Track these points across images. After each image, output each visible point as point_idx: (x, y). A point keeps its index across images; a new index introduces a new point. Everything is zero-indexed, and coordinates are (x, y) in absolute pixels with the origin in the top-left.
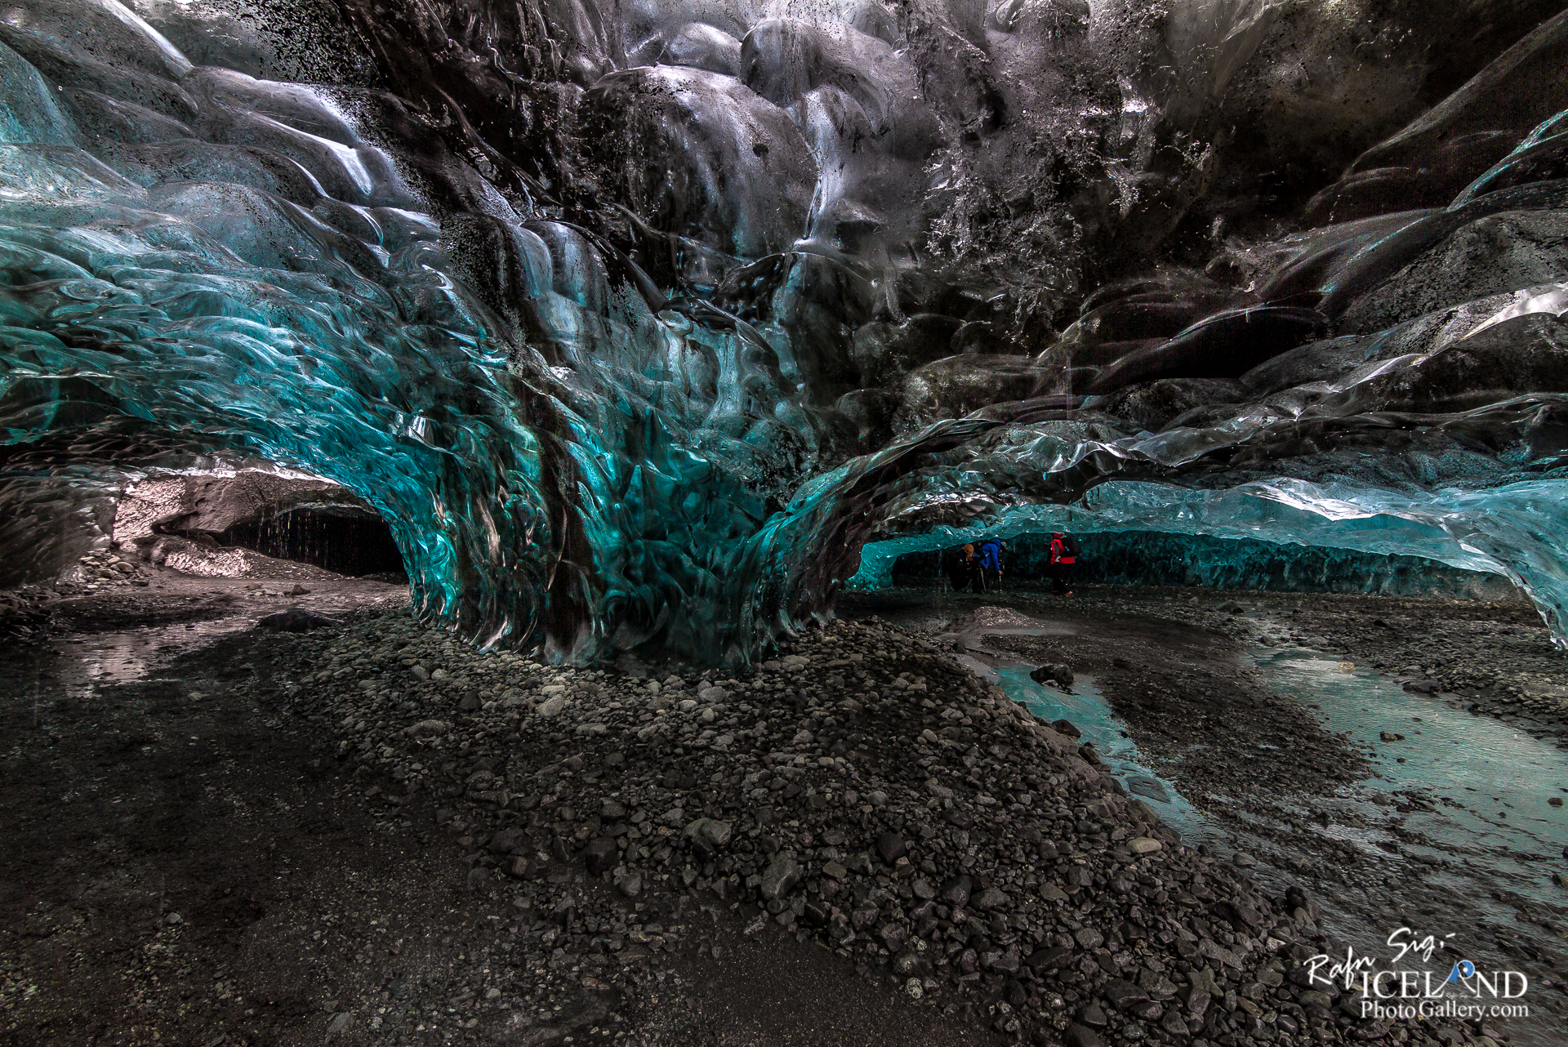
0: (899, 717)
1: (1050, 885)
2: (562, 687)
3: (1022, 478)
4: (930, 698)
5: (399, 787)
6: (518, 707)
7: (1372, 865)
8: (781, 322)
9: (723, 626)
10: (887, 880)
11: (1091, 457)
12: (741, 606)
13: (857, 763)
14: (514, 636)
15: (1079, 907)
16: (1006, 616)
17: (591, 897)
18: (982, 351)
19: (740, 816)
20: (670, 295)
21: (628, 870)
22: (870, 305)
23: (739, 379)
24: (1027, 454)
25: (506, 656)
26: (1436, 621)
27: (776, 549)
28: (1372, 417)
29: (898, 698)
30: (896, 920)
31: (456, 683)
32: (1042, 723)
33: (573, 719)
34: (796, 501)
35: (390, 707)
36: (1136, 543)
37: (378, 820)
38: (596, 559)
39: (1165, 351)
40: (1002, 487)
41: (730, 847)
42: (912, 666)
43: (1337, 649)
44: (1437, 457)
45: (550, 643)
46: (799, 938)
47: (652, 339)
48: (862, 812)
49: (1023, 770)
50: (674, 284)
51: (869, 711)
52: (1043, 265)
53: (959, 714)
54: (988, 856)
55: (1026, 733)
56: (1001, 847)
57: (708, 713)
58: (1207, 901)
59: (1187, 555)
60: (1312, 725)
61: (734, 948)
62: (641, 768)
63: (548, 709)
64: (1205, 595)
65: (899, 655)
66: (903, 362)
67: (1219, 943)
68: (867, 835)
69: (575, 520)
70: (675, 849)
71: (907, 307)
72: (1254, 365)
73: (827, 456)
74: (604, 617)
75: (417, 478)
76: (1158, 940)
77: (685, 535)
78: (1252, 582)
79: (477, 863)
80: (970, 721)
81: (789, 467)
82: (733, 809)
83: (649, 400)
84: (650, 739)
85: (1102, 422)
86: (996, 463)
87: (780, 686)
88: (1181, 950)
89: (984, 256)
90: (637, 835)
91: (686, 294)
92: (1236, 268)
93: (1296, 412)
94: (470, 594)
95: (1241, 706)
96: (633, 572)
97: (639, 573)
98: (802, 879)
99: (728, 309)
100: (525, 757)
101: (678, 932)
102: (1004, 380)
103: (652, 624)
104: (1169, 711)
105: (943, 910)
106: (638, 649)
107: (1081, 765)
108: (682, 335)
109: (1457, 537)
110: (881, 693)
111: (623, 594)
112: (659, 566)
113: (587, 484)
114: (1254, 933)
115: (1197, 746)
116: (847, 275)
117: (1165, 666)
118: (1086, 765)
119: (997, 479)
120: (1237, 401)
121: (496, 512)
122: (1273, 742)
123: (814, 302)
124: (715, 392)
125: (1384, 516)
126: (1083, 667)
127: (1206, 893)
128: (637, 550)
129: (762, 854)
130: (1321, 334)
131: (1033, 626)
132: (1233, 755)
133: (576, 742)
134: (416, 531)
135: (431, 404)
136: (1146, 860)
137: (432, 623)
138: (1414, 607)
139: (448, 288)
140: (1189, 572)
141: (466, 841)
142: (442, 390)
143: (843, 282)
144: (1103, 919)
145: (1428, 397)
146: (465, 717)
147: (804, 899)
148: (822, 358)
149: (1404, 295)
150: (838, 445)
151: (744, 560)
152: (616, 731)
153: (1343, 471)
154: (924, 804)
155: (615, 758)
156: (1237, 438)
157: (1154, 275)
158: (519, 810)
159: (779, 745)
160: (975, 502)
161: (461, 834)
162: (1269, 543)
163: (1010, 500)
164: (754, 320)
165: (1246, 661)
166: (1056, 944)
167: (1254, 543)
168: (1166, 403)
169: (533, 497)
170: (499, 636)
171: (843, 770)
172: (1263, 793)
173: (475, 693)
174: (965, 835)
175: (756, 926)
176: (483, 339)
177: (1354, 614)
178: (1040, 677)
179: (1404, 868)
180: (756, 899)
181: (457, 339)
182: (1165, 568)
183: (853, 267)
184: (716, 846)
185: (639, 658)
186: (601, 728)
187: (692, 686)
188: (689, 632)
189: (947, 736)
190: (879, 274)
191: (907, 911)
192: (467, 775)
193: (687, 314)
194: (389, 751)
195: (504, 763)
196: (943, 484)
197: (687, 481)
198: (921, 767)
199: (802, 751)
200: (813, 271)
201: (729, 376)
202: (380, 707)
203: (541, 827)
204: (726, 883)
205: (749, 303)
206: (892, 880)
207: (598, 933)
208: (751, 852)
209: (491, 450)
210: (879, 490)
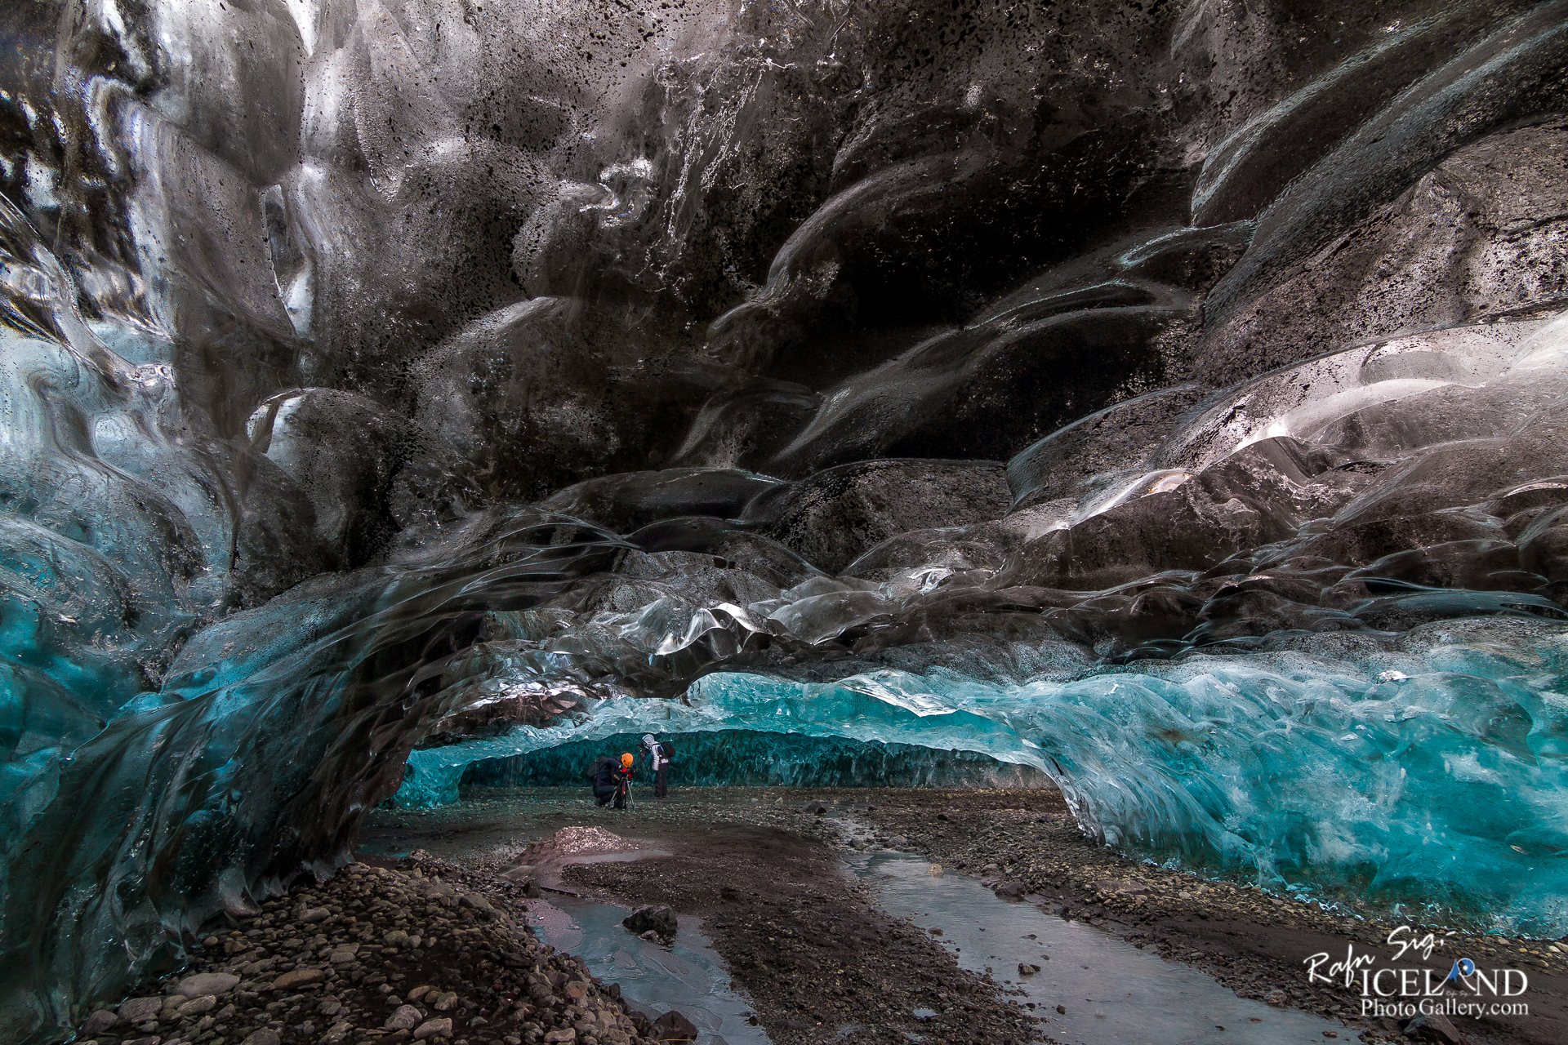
3: (622, 663)
11: (705, 638)
16: (594, 837)
24: (632, 629)
36: (723, 742)
40: (598, 675)
43: (924, 850)
64: (789, 796)
78: (826, 780)
86: (591, 642)
119: (592, 663)
145: (1070, 571)
160: (565, 695)
163: (606, 692)
165: (847, 872)
178: (635, 927)
182: (750, 768)
196: (523, 670)
210: (424, 671)
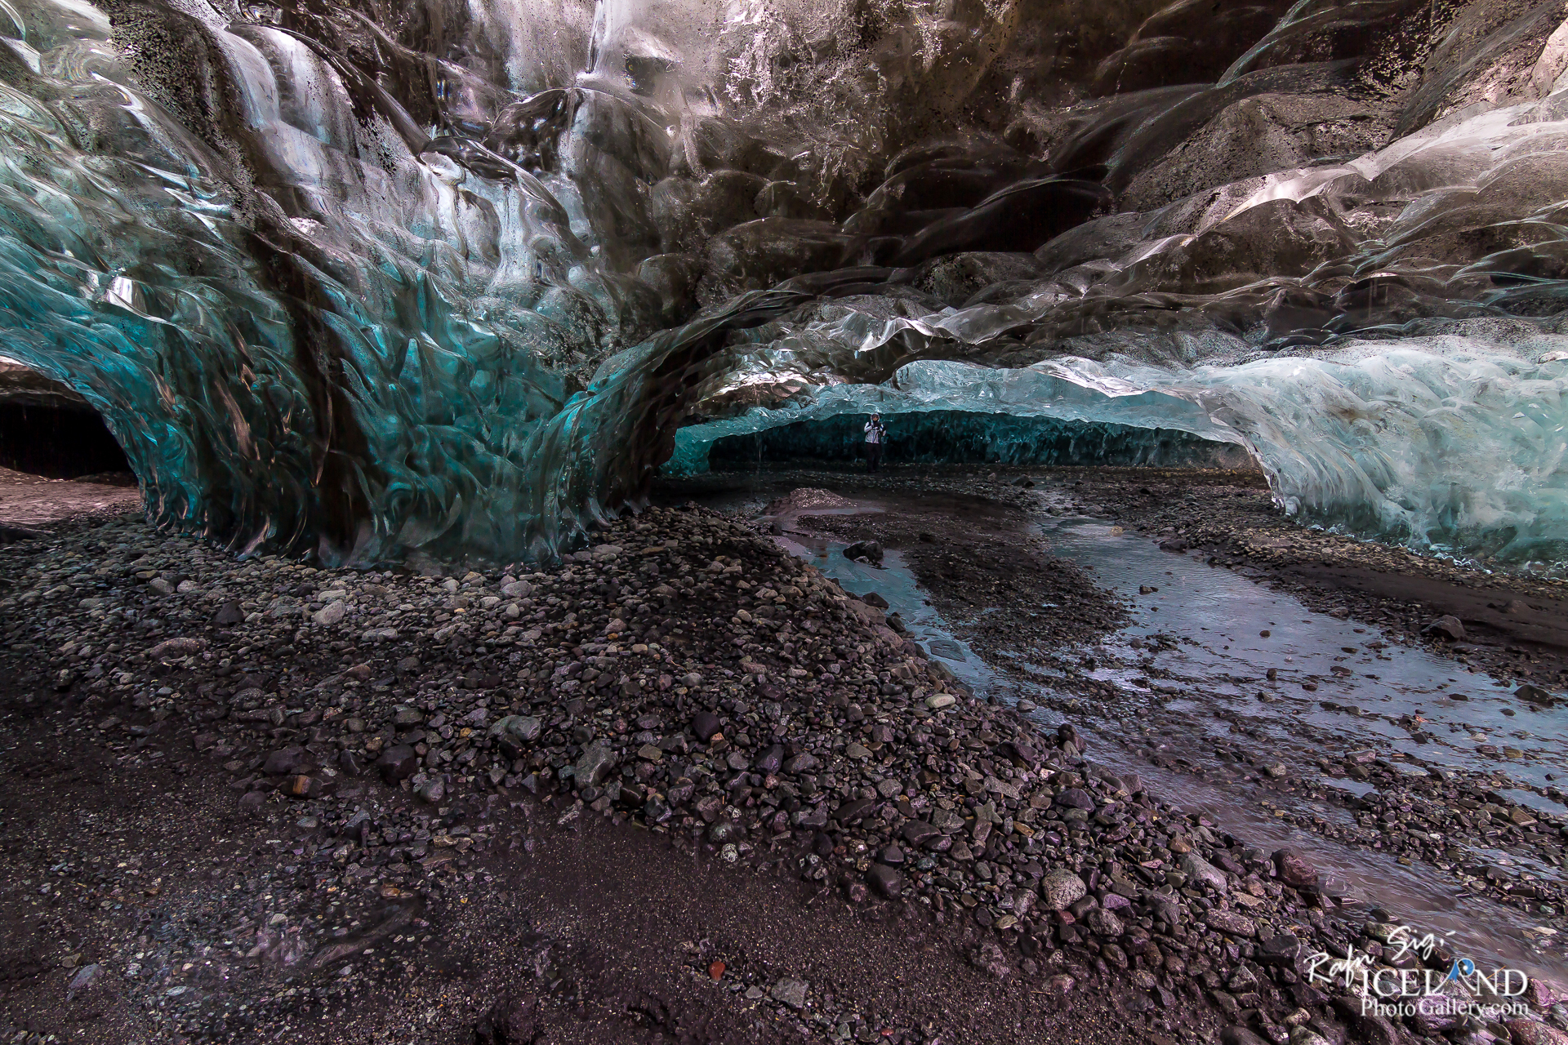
0: (715, 599)
1: (857, 744)
2: (342, 592)
3: (834, 357)
4: (745, 579)
5: (145, 716)
6: (290, 617)
7: (1127, 699)
8: (571, 176)
9: (525, 517)
10: (702, 757)
11: (900, 336)
12: (544, 494)
13: (672, 648)
14: (281, 538)
15: (882, 762)
16: (821, 497)
17: (388, 807)
18: (789, 216)
19: (550, 710)
20: (433, 133)
21: (429, 776)
22: (668, 157)
23: (525, 240)
24: (838, 332)
25: (272, 562)
26: (1189, 487)
27: (581, 432)
28: (1147, 298)
29: (714, 581)
30: (711, 793)
31: (210, 595)
32: (852, 596)
33: (358, 626)
34: (598, 379)
35: (122, 627)
36: (942, 422)
37: (119, 753)
38: (371, 448)
39: (966, 221)
40: (815, 366)
41: (541, 742)
42: (728, 549)
43: (1112, 515)
44: (1196, 336)
45: (324, 544)
46: (616, 821)
47: (415, 186)
48: (677, 695)
49: (833, 641)
50: (436, 120)
51: (684, 596)
52: (846, 120)
53: (773, 593)
54: (799, 725)
55: (837, 606)
56: (811, 714)
57: (513, 609)
58: (992, 744)
59: (987, 433)
60: (1087, 584)
61: (548, 839)
62: (440, 671)
63: (327, 616)
64: (1002, 471)
65: (715, 539)
66: (706, 225)
67: (1000, 778)
68: (682, 716)
69: (341, 404)
70: (480, 750)
71: (708, 162)
72: (1046, 240)
73: (630, 329)
74: (387, 513)
75: (130, 355)
76: (950, 782)
77: (476, 419)
78: (1043, 458)
79: (249, 788)
80: (784, 600)
81: (588, 342)
82: (542, 703)
83: (418, 261)
84: (447, 639)
85: (908, 297)
87: (590, 576)
88: (968, 788)
89: (787, 106)
90: (438, 739)
91: (453, 134)
92: (1032, 135)
93: (1083, 290)
94: (219, 494)
95: (1029, 570)
96: (418, 462)
97: (426, 463)
98: (617, 764)
99: (506, 155)
100: (302, 670)
101: (487, 831)
102: (812, 248)
103: (444, 519)
104: (967, 579)
105: (756, 778)
106: (430, 546)
107: (888, 633)
108: (454, 185)
109: (1208, 411)
110: (696, 578)
111: (408, 486)
112: (447, 454)
113: (353, 362)
114: (1030, 767)
115: (991, 609)
116: (640, 122)
117: (966, 538)
118: (892, 633)
119: (810, 358)
120: (1032, 277)
121: (240, 393)
122: (1053, 601)
123: (606, 151)
124: (497, 254)
125: (1152, 392)
126: (892, 542)
127: (992, 737)
128: (421, 437)
129: (575, 743)
130: (1106, 211)
131: (846, 506)
132: (1020, 615)
133: (365, 650)
134: (138, 421)
135: (135, 262)
136: (942, 714)
137: (174, 529)
138: (1173, 476)
139: (136, 107)
140: (989, 450)
141: (234, 765)
142: (151, 244)
143: (637, 129)
144: (903, 770)
145: (1193, 279)
146: (224, 631)
147: (619, 784)
148: (618, 218)
149: (1178, 174)
150: (641, 318)
151: (543, 445)
152: (408, 635)
153: (1121, 350)
154: (738, 681)
155: (410, 663)
156: (1032, 316)
157: (955, 138)
158: (298, 726)
159: (590, 636)
160: (791, 382)
161: (229, 758)
162: (1058, 420)
163: (823, 380)
164: (538, 170)
165: (1035, 530)
166: (860, 797)
167: (1046, 421)
168: (968, 277)
169: (286, 378)
170: (260, 539)
171: (657, 656)
172: (1043, 646)
173: (235, 605)
174: (778, 707)
175: (572, 813)
176: (195, 179)
177: (1125, 484)
178: (851, 554)
179: (1151, 699)
180: (568, 790)
181: (158, 178)
182: (968, 447)
183: (645, 111)
184: (525, 742)
185: (433, 555)
186: (391, 633)
187: (494, 581)
188: (488, 525)
189: (762, 615)
190: (676, 121)
191: (722, 784)
192: (231, 695)
193: (456, 158)
194: (126, 676)
195: (276, 679)
197: (473, 358)
198: (735, 646)
199: (615, 640)
200: (603, 115)
201: (512, 236)
202: (111, 628)
203: (326, 742)
204: (537, 777)
205: (531, 150)
206: (708, 756)
207: (398, 843)
208: (563, 744)
209: (224, 319)
210: (690, 369)
